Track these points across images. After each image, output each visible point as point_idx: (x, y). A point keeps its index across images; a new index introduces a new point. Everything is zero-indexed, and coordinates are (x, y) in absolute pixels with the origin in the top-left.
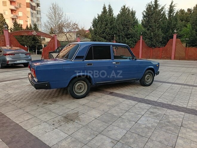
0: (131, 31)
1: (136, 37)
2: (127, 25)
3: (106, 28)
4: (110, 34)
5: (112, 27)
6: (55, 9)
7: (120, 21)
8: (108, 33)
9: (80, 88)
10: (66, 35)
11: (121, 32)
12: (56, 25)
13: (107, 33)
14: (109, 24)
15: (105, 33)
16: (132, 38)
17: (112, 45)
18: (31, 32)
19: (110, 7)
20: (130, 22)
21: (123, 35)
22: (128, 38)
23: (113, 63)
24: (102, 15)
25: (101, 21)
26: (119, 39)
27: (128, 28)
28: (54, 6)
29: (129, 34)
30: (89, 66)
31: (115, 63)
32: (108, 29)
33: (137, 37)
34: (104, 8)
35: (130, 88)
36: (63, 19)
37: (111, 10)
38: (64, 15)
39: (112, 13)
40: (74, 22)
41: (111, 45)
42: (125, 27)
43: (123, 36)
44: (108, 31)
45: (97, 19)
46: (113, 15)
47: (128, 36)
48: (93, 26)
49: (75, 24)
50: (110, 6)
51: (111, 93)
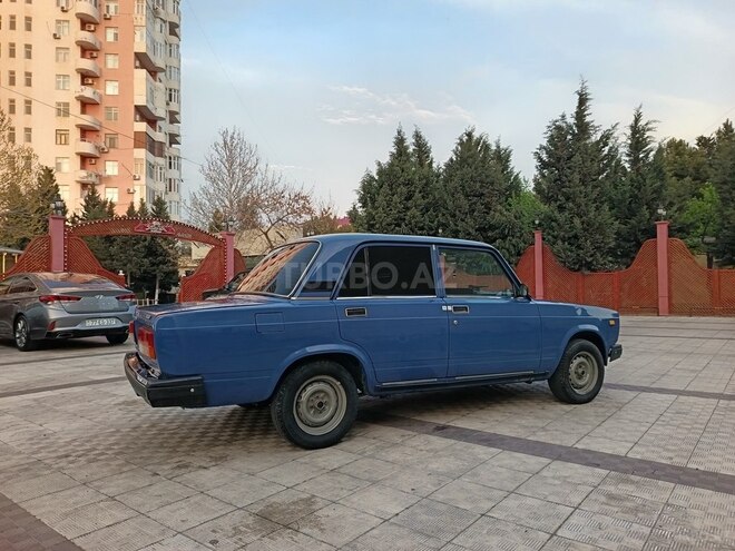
0: (498, 214)
1: (518, 234)
2: (482, 194)
3: (408, 209)
4: (422, 228)
5: (429, 203)
6: (232, 153)
7: (456, 182)
8: (417, 222)
9: (321, 404)
10: (266, 234)
11: (463, 220)
12: (231, 202)
13: (411, 223)
14: (418, 195)
15: (403, 225)
16: (504, 238)
17: (436, 244)
18: (145, 222)
19: (420, 137)
20: (492, 184)
21: (471, 230)
22: (489, 240)
23: (444, 308)
24: (391, 165)
25: (391, 186)
27: (488, 207)
28: (229, 139)
29: (492, 228)
30: (355, 318)
31: (450, 308)
32: (414, 211)
33: (522, 235)
34: (400, 141)
35: (514, 409)
36: (257, 180)
37: (422, 149)
38: (261, 166)
39: (428, 157)
40: (297, 190)
41: (432, 243)
42: (475, 203)
44: (414, 217)
45: (377, 178)
46: (431, 162)
47: (490, 234)
48: (363, 200)
49: (298, 197)
50: (418, 136)
51: (441, 430)
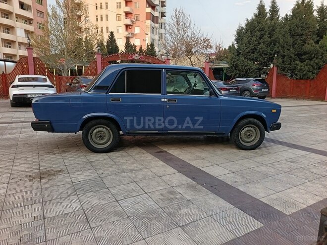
0: (310, 46)
1: (320, 57)
2: (302, 35)
3: (259, 44)
4: (266, 54)
5: (272, 40)
6: (179, 18)
7: (287, 28)
8: (263, 51)
10: (190, 58)
11: (288, 50)
12: (174, 43)
13: (260, 52)
14: (266, 36)
15: (256, 53)
16: (311, 60)
17: (165, 69)
19: (275, 3)
20: (308, 28)
21: (292, 55)
22: (302, 61)
24: (253, 20)
25: (251, 32)
26: (283, 62)
27: (304, 41)
29: (305, 53)
31: (166, 100)
32: (262, 45)
33: (322, 57)
34: (261, 8)
37: (274, 10)
38: (192, 25)
39: (277, 14)
42: (297, 40)
43: (291, 57)
44: (261, 48)
45: (244, 27)
46: (278, 17)
47: (303, 57)
48: (237, 40)
50: (274, 3)
